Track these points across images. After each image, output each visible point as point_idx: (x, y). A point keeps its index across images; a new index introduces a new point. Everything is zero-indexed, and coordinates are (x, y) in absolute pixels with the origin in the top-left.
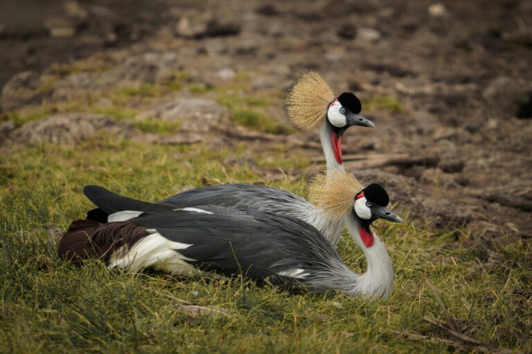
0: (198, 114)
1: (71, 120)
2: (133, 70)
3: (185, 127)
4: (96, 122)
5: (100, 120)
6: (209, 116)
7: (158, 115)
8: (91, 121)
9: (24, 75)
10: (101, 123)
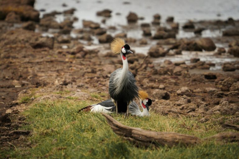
0: (83, 95)
1: (50, 96)
2: (57, 88)
3: (80, 98)
4: (57, 97)
5: (58, 96)
6: (86, 96)
7: (71, 96)
8: (56, 96)
9: (24, 91)
10: (59, 97)
